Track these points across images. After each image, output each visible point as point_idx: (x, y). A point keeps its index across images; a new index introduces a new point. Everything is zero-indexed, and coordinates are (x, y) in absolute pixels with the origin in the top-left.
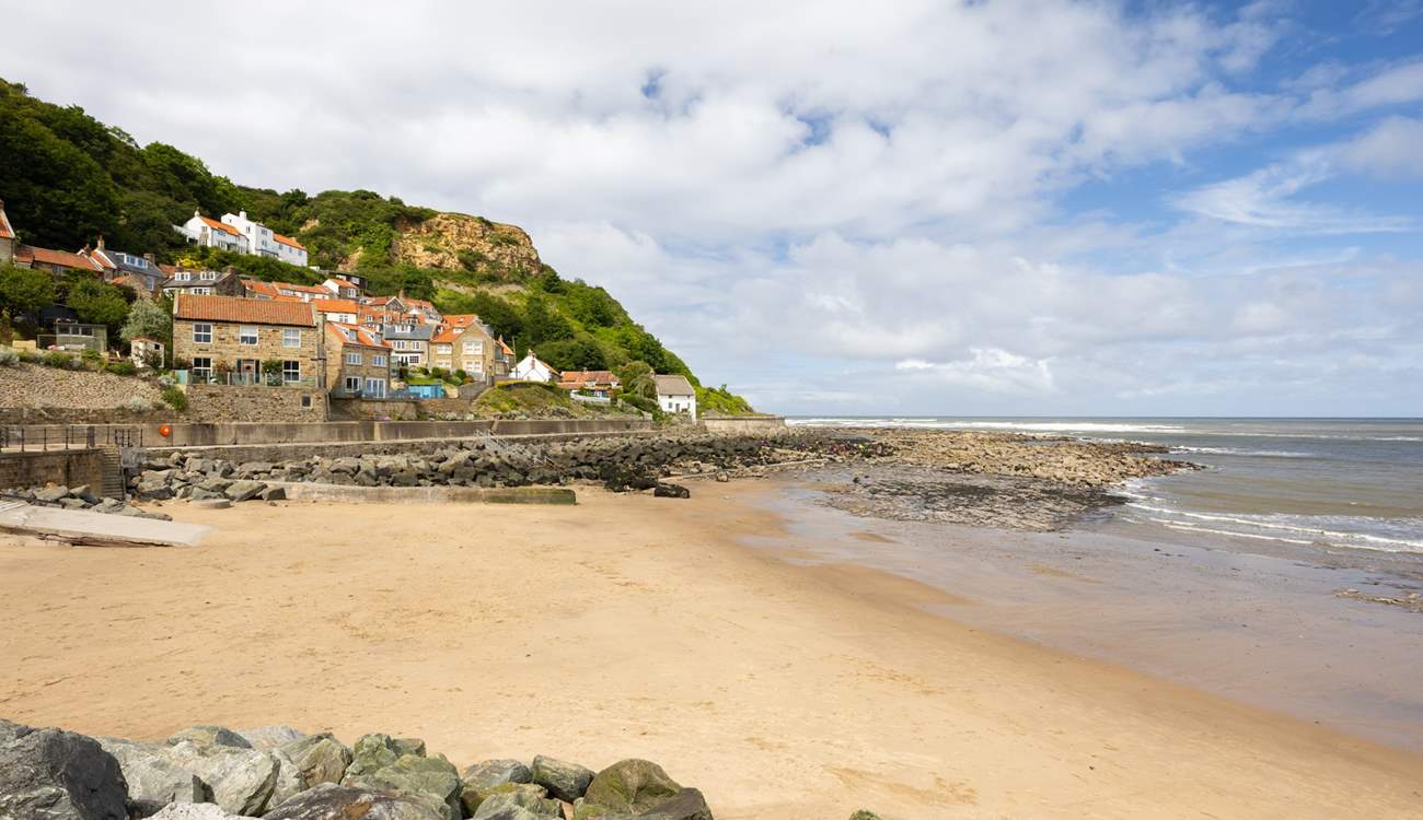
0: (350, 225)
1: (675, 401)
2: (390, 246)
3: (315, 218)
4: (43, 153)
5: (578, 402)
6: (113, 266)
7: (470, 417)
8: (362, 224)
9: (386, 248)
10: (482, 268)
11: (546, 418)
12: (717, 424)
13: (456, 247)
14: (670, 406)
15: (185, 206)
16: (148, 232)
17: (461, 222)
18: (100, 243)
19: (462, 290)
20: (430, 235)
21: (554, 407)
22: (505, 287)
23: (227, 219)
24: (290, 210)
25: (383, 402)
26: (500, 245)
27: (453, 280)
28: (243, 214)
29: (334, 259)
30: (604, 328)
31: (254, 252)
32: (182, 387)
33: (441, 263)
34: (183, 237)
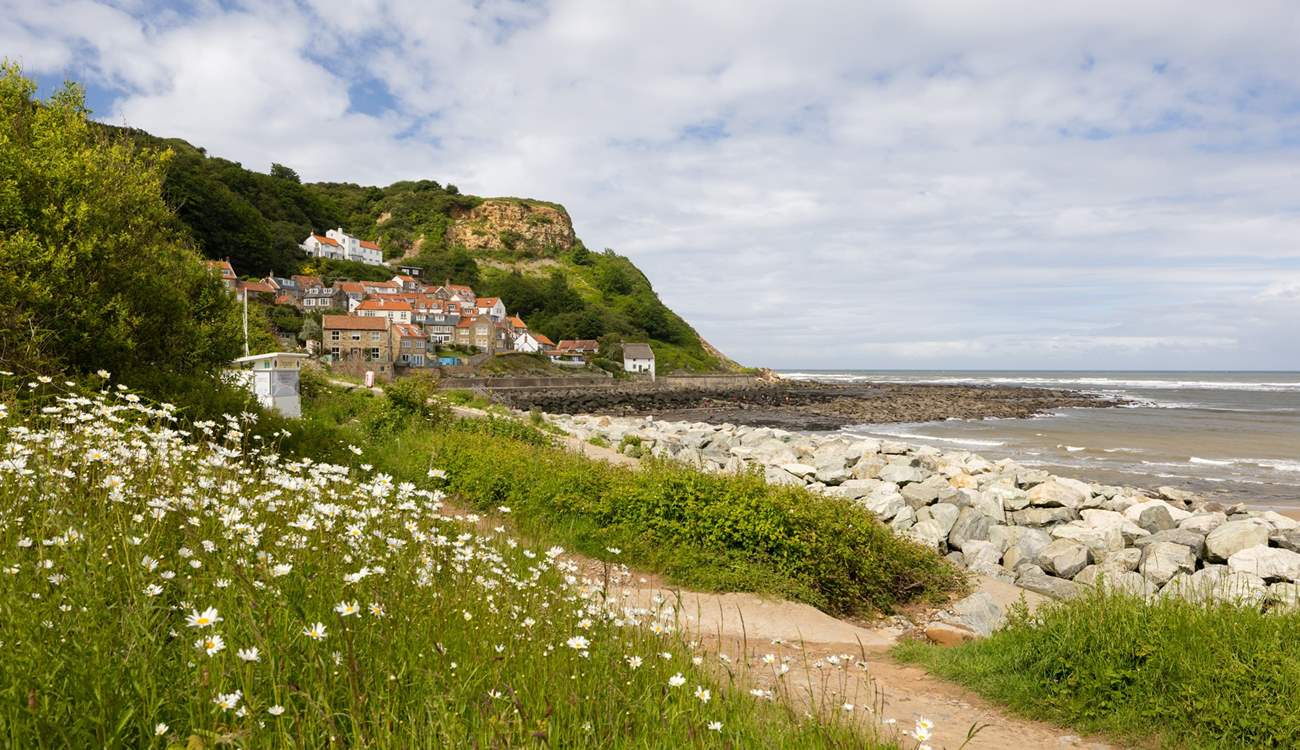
0: (414, 216)
1: (638, 363)
2: (445, 233)
3: (388, 212)
4: (232, 212)
5: (556, 365)
6: (278, 287)
7: (473, 376)
8: (423, 215)
9: (442, 235)
10: (520, 246)
11: (527, 376)
12: (678, 381)
13: (499, 229)
14: (634, 367)
15: (303, 228)
16: (285, 251)
17: (503, 207)
18: (271, 274)
19: (503, 267)
20: (478, 220)
21: (534, 369)
22: (539, 261)
23: (330, 234)
24: (369, 205)
25: (421, 367)
26: (536, 225)
27: (496, 258)
28: (340, 230)
29: (402, 246)
30: (622, 297)
31: (347, 257)
32: (330, 363)
33: (486, 244)
34: (304, 252)
